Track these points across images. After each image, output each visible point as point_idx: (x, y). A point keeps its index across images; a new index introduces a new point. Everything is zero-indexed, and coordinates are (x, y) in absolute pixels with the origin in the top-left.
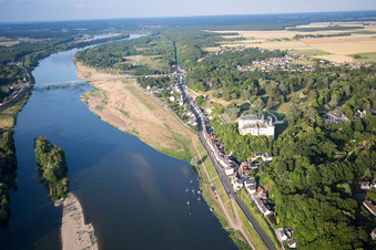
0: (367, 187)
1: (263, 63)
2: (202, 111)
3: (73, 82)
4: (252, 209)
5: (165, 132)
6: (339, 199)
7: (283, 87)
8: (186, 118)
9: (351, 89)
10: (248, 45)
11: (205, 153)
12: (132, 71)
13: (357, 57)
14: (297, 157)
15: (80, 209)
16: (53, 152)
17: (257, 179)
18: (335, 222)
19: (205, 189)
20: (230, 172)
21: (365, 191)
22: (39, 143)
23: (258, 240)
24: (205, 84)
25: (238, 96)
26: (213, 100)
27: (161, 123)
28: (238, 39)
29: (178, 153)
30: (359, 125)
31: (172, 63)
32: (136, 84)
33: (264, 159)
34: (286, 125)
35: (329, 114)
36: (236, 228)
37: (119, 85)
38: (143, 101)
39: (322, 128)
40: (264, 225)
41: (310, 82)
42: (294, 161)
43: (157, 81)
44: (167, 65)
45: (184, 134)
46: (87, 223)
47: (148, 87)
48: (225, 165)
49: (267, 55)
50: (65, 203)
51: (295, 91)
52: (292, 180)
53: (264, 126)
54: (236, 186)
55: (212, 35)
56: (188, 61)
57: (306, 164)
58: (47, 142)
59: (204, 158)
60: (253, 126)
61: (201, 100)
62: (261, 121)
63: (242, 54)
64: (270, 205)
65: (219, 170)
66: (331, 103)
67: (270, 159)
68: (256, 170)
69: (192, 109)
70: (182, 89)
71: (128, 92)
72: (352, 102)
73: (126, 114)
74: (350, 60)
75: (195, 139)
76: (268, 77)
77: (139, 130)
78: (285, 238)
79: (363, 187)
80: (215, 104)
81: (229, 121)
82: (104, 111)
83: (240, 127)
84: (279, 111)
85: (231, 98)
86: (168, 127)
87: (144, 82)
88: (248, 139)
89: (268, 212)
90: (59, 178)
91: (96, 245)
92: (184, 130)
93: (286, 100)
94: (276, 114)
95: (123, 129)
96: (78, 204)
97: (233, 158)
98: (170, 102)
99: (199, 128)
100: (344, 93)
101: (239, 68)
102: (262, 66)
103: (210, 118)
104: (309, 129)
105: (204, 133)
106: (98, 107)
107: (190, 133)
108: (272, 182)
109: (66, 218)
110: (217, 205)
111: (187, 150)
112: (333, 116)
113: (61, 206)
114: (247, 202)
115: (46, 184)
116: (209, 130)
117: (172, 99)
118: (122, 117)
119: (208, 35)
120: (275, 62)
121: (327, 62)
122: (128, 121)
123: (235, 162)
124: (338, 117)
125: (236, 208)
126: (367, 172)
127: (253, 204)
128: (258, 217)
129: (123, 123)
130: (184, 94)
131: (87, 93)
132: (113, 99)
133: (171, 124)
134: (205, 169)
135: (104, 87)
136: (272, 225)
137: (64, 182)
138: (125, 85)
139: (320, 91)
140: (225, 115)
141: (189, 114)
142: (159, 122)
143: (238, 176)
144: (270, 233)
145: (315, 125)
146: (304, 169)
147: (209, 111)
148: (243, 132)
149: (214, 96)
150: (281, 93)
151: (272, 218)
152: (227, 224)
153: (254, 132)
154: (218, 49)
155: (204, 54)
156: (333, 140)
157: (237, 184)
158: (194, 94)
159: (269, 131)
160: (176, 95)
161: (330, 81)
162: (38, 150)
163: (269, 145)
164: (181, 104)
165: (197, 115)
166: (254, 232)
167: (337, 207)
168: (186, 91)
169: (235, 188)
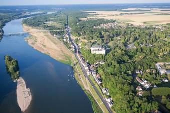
0: (138, 72)
1: (105, 25)
2: (77, 45)
3: (21, 33)
4: (94, 82)
5: (61, 53)
6: (126, 76)
7: (111, 35)
8: (70, 48)
9: (139, 36)
10: (99, 17)
11: (77, 61)
12: (48, 28)
13: (145, 23)
14: (113, 61)
15: (24, 83)
16: (13, 61)
17: (97, 71)
18: (124, 84)
19: (76, 75)
20: (86, 68)
21: (137, 74)
22: (6, 57)
23: (95, 93)
24: (79, 34)
25: (92, 38)
26: (82, 40)
28: (95, 15)
29: (66, 61)
30: (139, 50)
31: (66, 25)
32: (49, 34)
33: (101, 63)
34: (111, 50)
35: (129, 45)
36: (87, 89)
37: (42, 34)
38: (52, 41)
39: (125, 51)
40: (98, 87)
41: (123, 33)
42: (111, 63)
43: (59, 33)
44: (63, 25)
45: (69, 54)
46: (27, 88)
47: (55, 35)
48: (85, 66)
49: (107, 22)
50: (18, 81)
51: (116, 36)
52: (110, 70)
53: (101, 50)
54: (88, 73)
55: (84, 13)
56: (72, 24)
57: (116, 64)
58: (10, 57)
59: (77, 63)
60: (97, 50)
61: (77, 40)
62: (100, 48)
63: (96, 21)
64: (101, 80)
65: (82, 68)
66: (130, 41)
67: (103, 63)
68: (97, 68)
69: (73, 44)
70: (69, 36)
71: (46, 37)
72: (138, 41)
73: (45, 46)
74: (142, 24)
75: (73, 56)
76: (106, 31)
77: (50, 52)
78: (105, 91)
79: (137, 72)
80: (82, 42)
81: (88, 49)
82: (35, 45)
83: (92, 51)
84: (109, 45)
85: (89, 39)
86: (62, 51)
87: (53, 33)
88: (94, 55)
89: (100, 83)
90: (15, 71)
91: (31, 96)
92: (69, 52)
93: (112, 40)
94: (107, 46)
95: (43, 52)
96: (23, 81)
97: (88, 63)
98: (64, 41)
99: (75, 51)
100: (136, 37)
101: (94, 27)
102: (104, 26)
103: (80, 47)
104: (119, 51)
105: (77, 54)
106: (32, 43)
107: (71, 54)
108: (102, 72)
109: (19, 86)
110: (80, 80)
111: (70, 60)
112: (130, 46)
113: (17, 82)
114: (92, 79)
115: (10, 74)
116: (79, 52)
117: (65, 40)
118: (43, 47)
120: (110, 24)
121: (132, 25)
122: (45, 49)
123: (89, 64)
124: (132, 47)
125: (88, 82)
126: (139, 67)
127: (94, 80)
128: (96, 85)
129: (43, 50)
130: (70, 38)
131: (28, 38)
132: (39, 40)
133: (64, 50)
134: (77, 68)
135: (35, 35)
136: (101, 87)
137: (18, 73)
138: (45, 34)
139: (126, 37)
140: (86, 46)
141: (72, 46)
142: (59, 49)
143: (90, 70)
144: (100, 90)
145: (123, 50)
146: (115, 66)
147: (80, 45)
148: (93, 53)
149: (82, 38)
150: (110, 37)
151: (101, 84)
152: (84, 88)
153: (97, 53)
154: (86, 19)
155: (80, 21)
156: (129, 56)
157: (89, 73)
158: (74, 38)
159: (103, 52)
160: (67, 38)
161: (131, 33)
162: (6, 60)
163: (103, 57)
164: (68, 42)
165: (75, 46)
166: (94, 90)
167: (125, 79)
168: (71, 37)
169: (88, 74)
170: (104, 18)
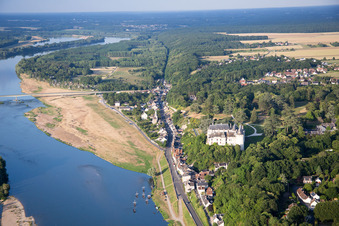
0: (309, 182)
2: (177, 128)
3: (16, 97)
4: (196, 205)
5: (128, 149)
6: (268, 184)
7: (279, 101)
8: (156, 136)
10: (271, 52)
11: (166, 165)
12: (100, 86)
15: (22, 207)
18: (256, 199)
19: (155, 194)
20: (186, 179)
21: (305, 184)
25: (221, 110)
26: (192, 115)
27: (125, 140)
29: (137, 166)
31: (157, 77)
32: (101, 101)
33: (226, 168)
34: (263, 137)
35: (320, 127)
36: (176, 220)
37: (80, 102)
38: (107, 119)
40: (200, 212)
43: (131, 98)
44: (149, 79)
45: (149, 150)
47: (117, 104)
48: (182, 173)
49: (295, 64)
50: (5, 203)
51: (296, 106)
53: (232, 135)
54: (187, 188)
55: (227, 39)
56: (177, 73)
57: (256, 163)
59: (165, 170)
60: (220, 135)
61: (178, 117)
62: (231, 131)
64: (211, 200)
65: (176, 178)
68: (214, 177)
69: (166, 127)
70: (161, 106)
71: (90, 110)
73: (83, 132)
75: (160, 155)
77: (97, 146)
78: (216, 220)
79: (305, 181)
80: (192, 120)
81: (200, 133)
82: (56, 128)
83: (208, 137)
86: (132, 144)
87: (111, 100)
88: (212, 149)
89: (209, 204)
95: (78, 146)
97: (194, 168)
98: (141, 119)
99: (168, 144)
101: (243, 81)
103: (183, 134)
104: (283, 138)
105: (172, 149)
106: (48, 125)
107: (156, 149)
108: (222, 183)
109: (6, 213)
110: (165, 204)
111: (148, 164)
116: (177, 146)
117: (144, 116)
118: (78, 134)
119: (222, 39)
123: (195, 171)
125: (182, 206)
127: (199, 200)
129: (79, 140)
131: (35, 110)
132: (68, 117)
133: (137, 141)
135: (58, 103)
136: (209, 213)
137: (4, 187)
138: (87, 102)
140: (198, 130)
142: (122, 139)
144: (205, 219)
147: (184, 127)
148: (210, 142)
149: (193, 110)
151: (211, 208)
152: (169, 217)
153: (221, 141)
154: (227, 57)
157: (189, 187)
159: (238, 140)
160: (151, 113)
164: (154, 122)
165: (169, 132)
166: (192, 220)
167: (264, 189)
168: (165, 109)
169: (187, 191)
170: (288, 54)
